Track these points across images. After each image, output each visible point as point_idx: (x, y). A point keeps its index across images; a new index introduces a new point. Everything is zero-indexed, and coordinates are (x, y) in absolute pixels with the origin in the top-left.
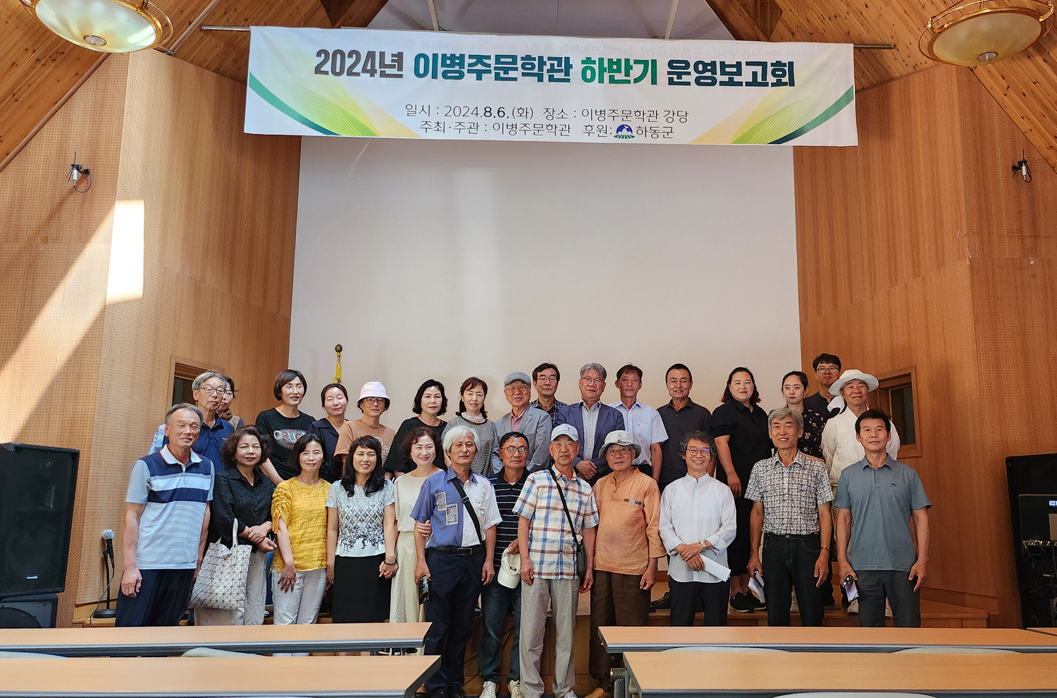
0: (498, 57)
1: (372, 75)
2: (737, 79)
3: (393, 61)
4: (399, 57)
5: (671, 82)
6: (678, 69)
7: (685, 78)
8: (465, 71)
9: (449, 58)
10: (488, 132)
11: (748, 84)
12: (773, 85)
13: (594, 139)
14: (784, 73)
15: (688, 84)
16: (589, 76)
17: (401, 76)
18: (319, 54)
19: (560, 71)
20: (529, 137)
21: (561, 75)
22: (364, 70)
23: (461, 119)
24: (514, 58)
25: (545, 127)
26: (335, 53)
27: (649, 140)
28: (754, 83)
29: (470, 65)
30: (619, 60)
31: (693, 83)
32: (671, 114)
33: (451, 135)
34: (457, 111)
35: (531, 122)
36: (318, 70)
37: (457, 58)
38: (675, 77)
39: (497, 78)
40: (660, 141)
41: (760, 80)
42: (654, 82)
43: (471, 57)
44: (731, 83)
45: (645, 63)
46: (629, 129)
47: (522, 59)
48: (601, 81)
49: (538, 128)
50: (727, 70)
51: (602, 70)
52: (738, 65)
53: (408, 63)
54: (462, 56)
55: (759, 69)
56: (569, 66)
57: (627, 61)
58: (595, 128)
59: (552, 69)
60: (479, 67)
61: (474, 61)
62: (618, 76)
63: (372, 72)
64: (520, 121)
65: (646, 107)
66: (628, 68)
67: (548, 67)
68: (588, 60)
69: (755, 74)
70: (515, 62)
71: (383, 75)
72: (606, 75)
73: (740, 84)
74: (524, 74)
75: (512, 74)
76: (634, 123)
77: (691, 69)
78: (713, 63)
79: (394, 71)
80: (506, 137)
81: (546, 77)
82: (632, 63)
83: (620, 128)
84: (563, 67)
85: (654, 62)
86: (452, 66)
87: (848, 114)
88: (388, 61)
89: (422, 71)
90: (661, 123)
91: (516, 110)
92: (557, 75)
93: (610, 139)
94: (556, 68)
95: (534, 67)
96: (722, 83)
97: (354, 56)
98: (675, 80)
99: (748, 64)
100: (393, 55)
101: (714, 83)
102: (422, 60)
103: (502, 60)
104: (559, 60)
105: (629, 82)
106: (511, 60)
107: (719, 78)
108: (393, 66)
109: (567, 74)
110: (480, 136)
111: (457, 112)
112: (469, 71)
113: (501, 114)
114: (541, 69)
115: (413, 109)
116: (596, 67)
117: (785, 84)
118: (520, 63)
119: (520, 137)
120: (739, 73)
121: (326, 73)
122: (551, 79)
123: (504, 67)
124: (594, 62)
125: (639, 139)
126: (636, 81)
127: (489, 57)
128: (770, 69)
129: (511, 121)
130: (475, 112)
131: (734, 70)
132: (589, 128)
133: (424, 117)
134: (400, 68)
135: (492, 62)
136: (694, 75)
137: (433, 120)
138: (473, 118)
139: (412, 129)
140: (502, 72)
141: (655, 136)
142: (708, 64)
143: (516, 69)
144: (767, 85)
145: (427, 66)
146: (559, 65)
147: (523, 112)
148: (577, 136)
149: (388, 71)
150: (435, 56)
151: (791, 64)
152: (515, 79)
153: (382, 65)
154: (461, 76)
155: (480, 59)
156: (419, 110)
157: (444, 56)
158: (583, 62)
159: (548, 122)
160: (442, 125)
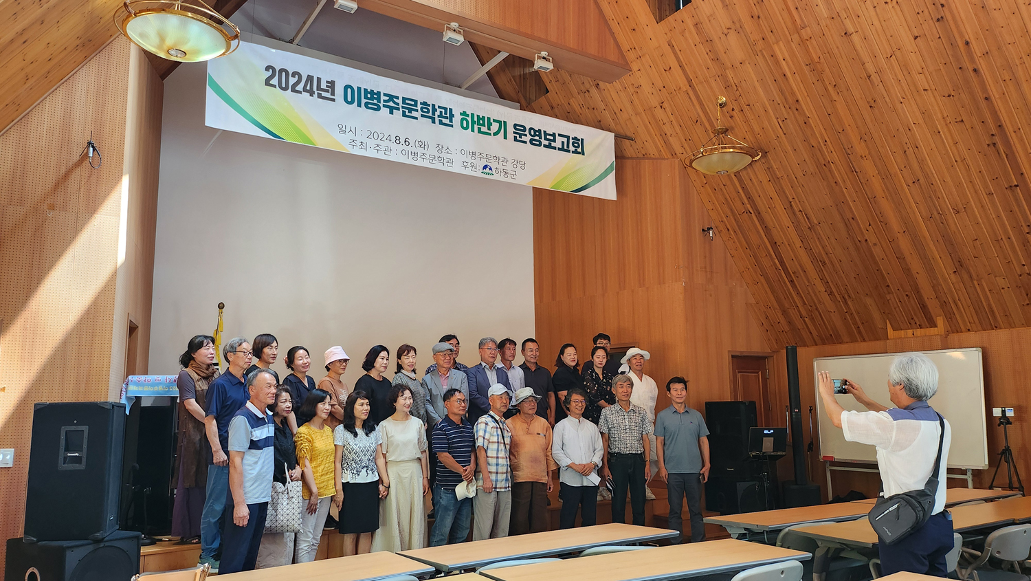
0: (404, 99)
1: (311, 95)
2: (553, 144)
3: (327, 86)
4: (332, 84)
5: (515, 139)
6: (519, 129)
7: (524, 138)
8: (381, 105)
9: (369, 93)
10: (397, 155)
11: (559, 149)
12: (573, 152)
13: (468, 172)
14: (577, 146)
15: (525, 142)
16: (465, 126)
17: (334, 100)
18: (268, 68)
19: (446, 118)
20: (426, 164)
21: (447, 121)
22: (305, 90)
23: (378, 142)
24: (416, 101)
25: (437, 158)
26: (281, 71)
27: (502, 178)
28: (562, 149)
29: (385, 101)
30: (484, 118)
31: (528, 142)
32: (516, 162)
33: (371, 153)
34: (376, 135)
35: (428, 153)
36: (267, 82)
37: (375, 94)
38: (518, 136)
39: (404, 114)
40: (509, 180)
41: (565, 148)
42: (505, 137)
43: (385, 95)
44: (549, 146)
45: (499, 122)
46: (490, 169)
47: (421, 103)
48: (473, 131)
49: (432, 158)
50: (548, 137)
51: (473, 122)
52: (554, 135)
53: (339, 90)
54: (379, 93)
55: (565, 140)
56: (452, 116)
57: (489, 118)
58: (469, 164)
59: (440, 116)
60: (391, 104)
61: (387, 98)
62: (484, 129)
64: (420, 151)
65: (501, 155)
66: (490, 124)
67: (437, 113)
68: (464, 114)
69: (563, 143)
70: (416, 105)
71: (320, 96)
72: (476, 127)
73: (555, 148)
74: (422, 116)
75: (414, 114)
76: (493, 165)
77: (527, 133)
78: (540, 131)
79: (329, 95)
80: (410, 161)
81: (437, 120)
82: (492, 121)
83: (485, 167)
84: (448, 115)
85: (505, 122)
86: (372, 100)
87: (611, 178)
88: (323, 86)
89: (349, 99)
90: (509, 167)
91: (417, 142)
92: (444, 121)
93: (478, 173)
94: (443, 115)
95: (429, 112)
96: (545, 146)
97: (297, 76)
98: (518, 138)
99: (560, 135)
100: (327, 82)
101: (540, 145)
102: (349, 90)
103: (407, 102)
104: (445, 109)
105: (490, 134)
106: (413, 103)
107: (544, 142)
108: (327, 91)
109: (451, 121)
110: (392, 158)
111: (376, 137)
112: (384, 106)
113: (407, 143)
115: (344, 129)
116: (469, 119)
117: (579, 153)
118: (419, 106)
119: (419, 163)
120: (554, 141)
121: (275, 86)
122: (441, 123)
123: (408, 107)
124: (468, 116)
125: (496, 177)
126: (495, 134)
127: (397, 98)
128: (571, 141)
129: (414, 150)
130: (388, 139)
131: (552, 138)
132: (465, 164)
133: (351, 136)
134: (333, 94)
135: (400, 101)
136: (529, 137)
137: (359, 139)
138: (387, 143)
139: (342, 143)
140: (407, 111)
141: (506, 176)
142: (537, 131)
143: (417, 111)
144: (569, 151)
145: (356, 96)
146: (446, 113)
147: (421, 144)
148: (457, 168)
149: (324, 94)
150: (359, 89)
151: (582, 140)
152: (417, 118)
153: (319, 88)
154: (378, 109)
155: (392, 98)
156: (348, 130)
157: (365, 90)
158: (461, 114)
159: (439, 155)
160: (364, 145)
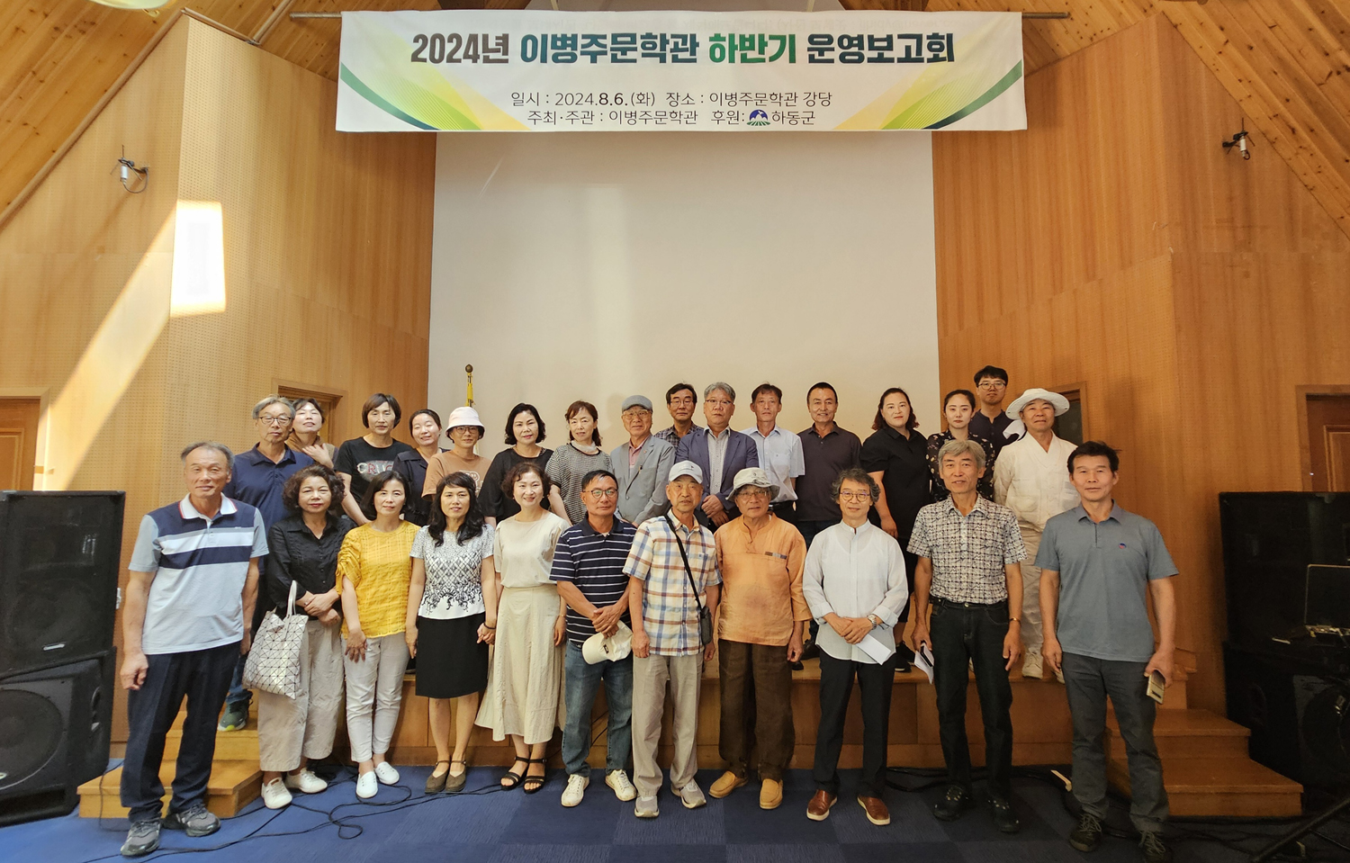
0: (615, 37)
1: (475, 61)
2: (887, 54)
3: (497, 44)
4: (504, 39)
5: (812, 59)
6: (820, 45)
7: (827, 55)
8: (578, 53)
9: (559, 39)
10: (603, 122)
11: (900, 60)
12: (930, 61)
13: (724, 127)
14: (942, 47)
15: (832, 61)
16: (718, 55)
17: (506, 61)
18: (416, 40)
19: (686, 50)
20: (651, 126)
21: (686, 55)
22: (466, 56)
23: (573, 108)
24: (633, 36)
25: (668, 115)
26: (434, 37)
27: (785, 127)
28: (907, 59)
29: (583, 46)
30: (752, 37)
31: (837, 60)
32: (812, 98)
33: (563, 126)
34: (569, 99)
35: (652, 110)
36: (415, 58)
37: (569, 39)
38: (816, 53)
39: (614, 59)
40: (800, 127)
41: (914, 55)
42: (792, 60)
43: (584, 37)
44: (881, 59)
45: (782, 38)
46: (764, 115)
47: (642, 37)
48: (732, 60)
49: (660, 116)
50: (876, 44)
51: (733, 48)
52: (889, 39)
53: (515, 46)
54: (574, 37)
55: (913, 43)
56: (695, 45)
57: (761, 37)
58: (725, 115)
59: (676, 49)
60: (594, 48)
61: (588, 41)
62: (751, 55)
63: (475, 58)
64: (639, 108)
65: (784, 89)
66: (763, 45)
67: (670, 46)
68: (717, 37)
69: (908, 49)
70: (634, 41)
71: (487, 60)
72: (738, 54)
73: (891, 60)
74: (644, 55)
75: (630, 55)
76: (769, 108)
77: (835, 44)
78: (860, 38)
79: (499, 56)
80: (624, 127)
81: (669, 57)
82: (766, 39)
83: (754, 114)
84: (688, 45)
85: (792, 38)
86: (564, 49)
87: (1017, 91)
88: (492, 45)
89: (529, 55)
90: (800, 107)
91: (635, 96)
92: (681, 55)
93: (743, 126)
94: (680, 46)
95: (656, 47)
96: (870, 60)
97: (455, 40)
98: (817, 57)
99: (900, 37)
100: (497, 38)
101: (861, 60)
102: (530, 43)
103: (619, 39)
104: (684, 37)
105: (763, 60)
106: (629, 39)
107: (867, 53)
108: (498, 51)
109: (693, 53)
110: (596, 126)
111: (569, 101)
112: (582, 53)
113: (619, 101)
114: (663, 48)
115: (521, 98)
116: (726, 44)
117: (943, 59)
118: (639, 42)
119: (640, 126)
120: (890, 48)
121: (425, 60)
122: (675, 59)
123: (622, 48)
124: (724, 39)
125: (775, 126)
126: (772, 59)
127: (604, 37)
128: (925, 42)
129: (630, 109)
130: (589, 99)
131: (885, 44)
132: (718, 115)
133: (532, 106)
134: (506, 53)
135: (608, 42)
136: (839, 51)
137: (542, 110)
138: (587, 106)
139: (517, 120)
140: (619, 53)
141: (792, 122)
142: (855, 39)
143: (635, 49)
144: (921, 60)
145: (535, 49)
146: (684, 43)
147: (642, 98)
148: (705, 124)
149: (492, 56)
150: (544, 37)
151: (950, 37)
152: (634, 61)
153: (486, 49)
154: (574, 58)
155: (594, 39)
156: (527, 97)
157: (554, 37)
158: (711, 39)
159: (672, 109)
160: (552, 116)
